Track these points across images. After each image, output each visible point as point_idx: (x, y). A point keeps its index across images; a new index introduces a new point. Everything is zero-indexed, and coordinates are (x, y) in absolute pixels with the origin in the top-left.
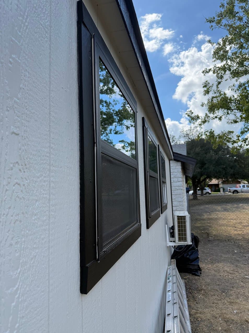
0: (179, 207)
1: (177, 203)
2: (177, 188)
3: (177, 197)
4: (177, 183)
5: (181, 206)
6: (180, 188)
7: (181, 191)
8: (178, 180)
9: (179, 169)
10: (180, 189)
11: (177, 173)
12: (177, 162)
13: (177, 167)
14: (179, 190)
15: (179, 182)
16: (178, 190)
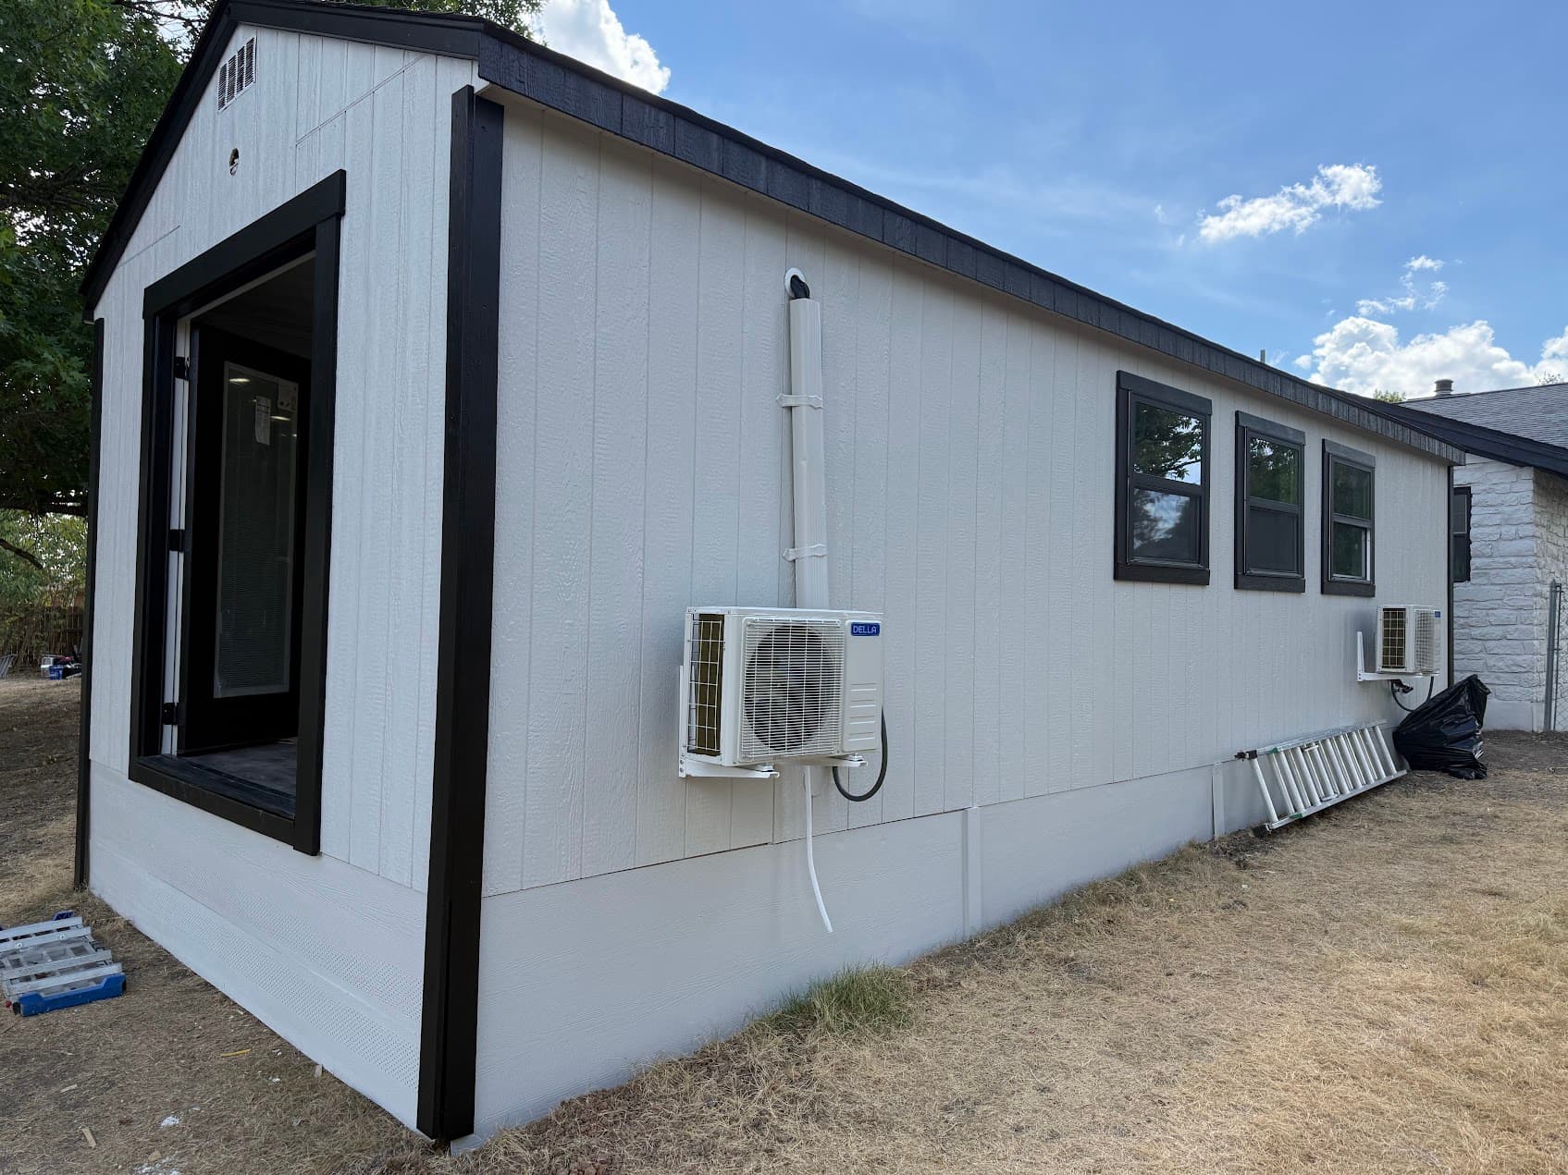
0: (1513, 627)
1: (1509, 612)
2: (1513, 560)
3: (1509, 592)
4: (1514, 542)
5: (1522, 623)
6: (1524, 559)
7: (1528, 570)
8: (1517, 530)
9: (1525, 494)
10: (1522, 565)
11: (1517, 507)
12: (1518, 469)
13: (1517, 487)
14: (1520, 570)
15: (1521, 538)
16: (1515, 567)
